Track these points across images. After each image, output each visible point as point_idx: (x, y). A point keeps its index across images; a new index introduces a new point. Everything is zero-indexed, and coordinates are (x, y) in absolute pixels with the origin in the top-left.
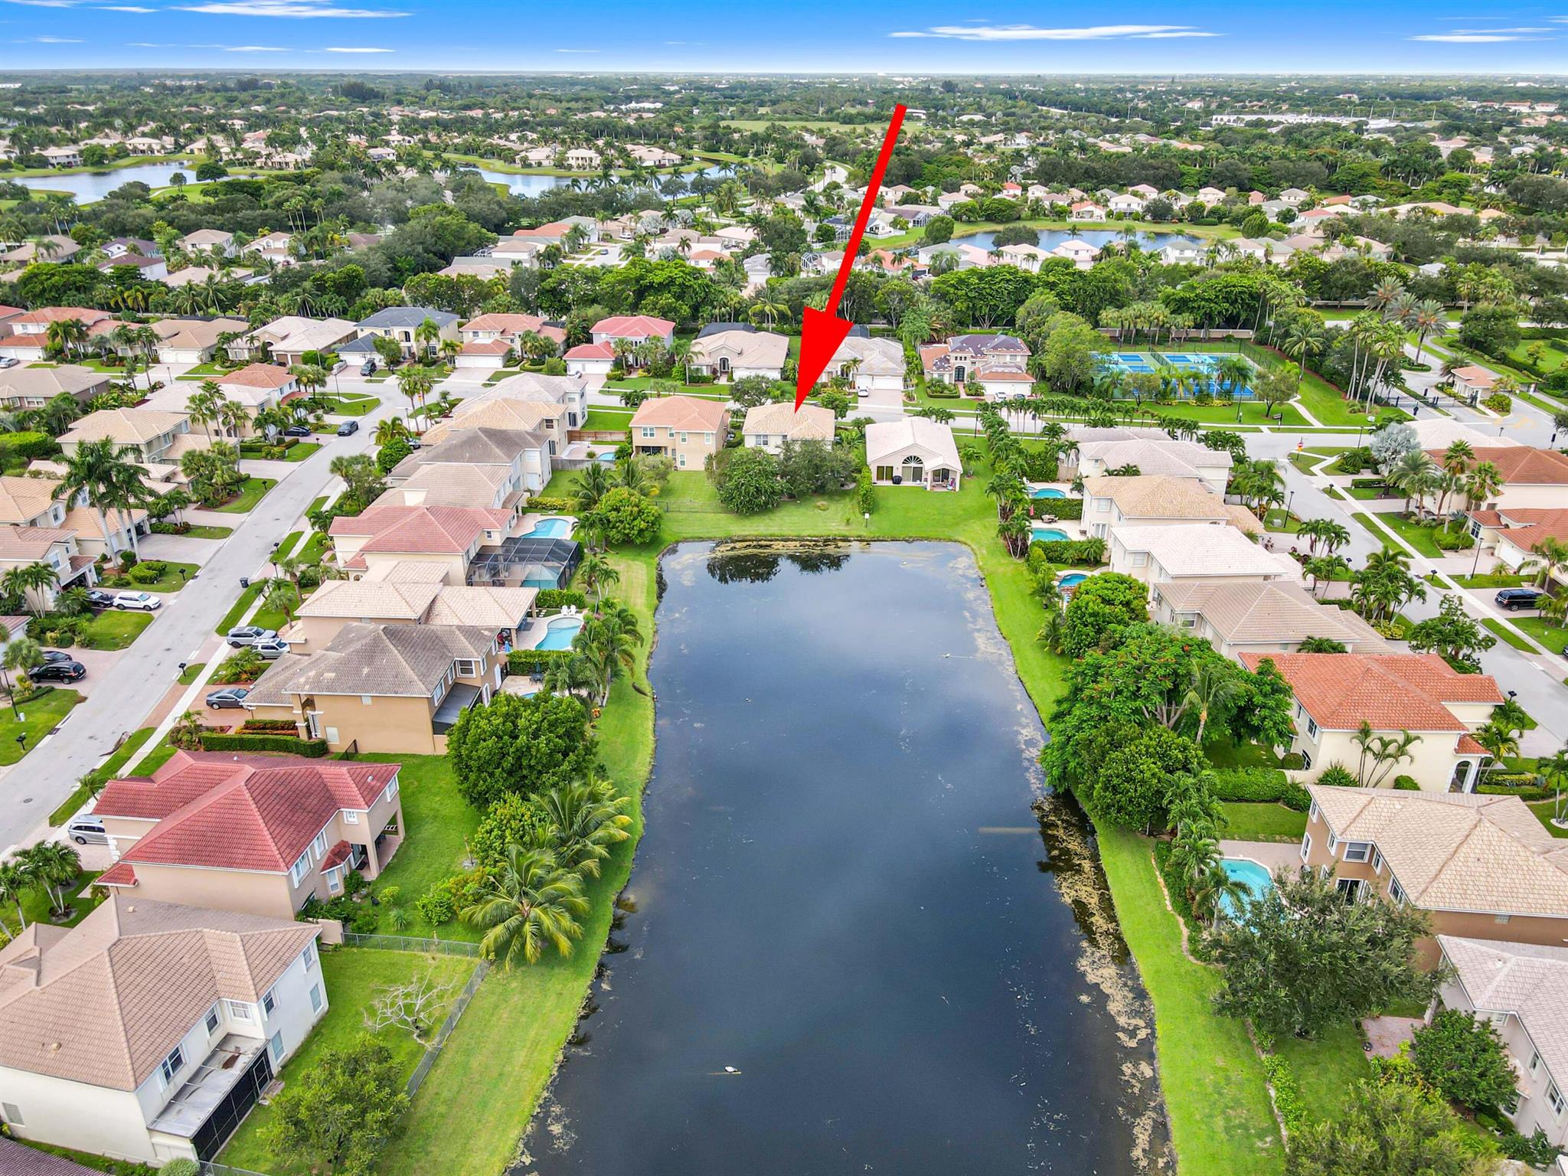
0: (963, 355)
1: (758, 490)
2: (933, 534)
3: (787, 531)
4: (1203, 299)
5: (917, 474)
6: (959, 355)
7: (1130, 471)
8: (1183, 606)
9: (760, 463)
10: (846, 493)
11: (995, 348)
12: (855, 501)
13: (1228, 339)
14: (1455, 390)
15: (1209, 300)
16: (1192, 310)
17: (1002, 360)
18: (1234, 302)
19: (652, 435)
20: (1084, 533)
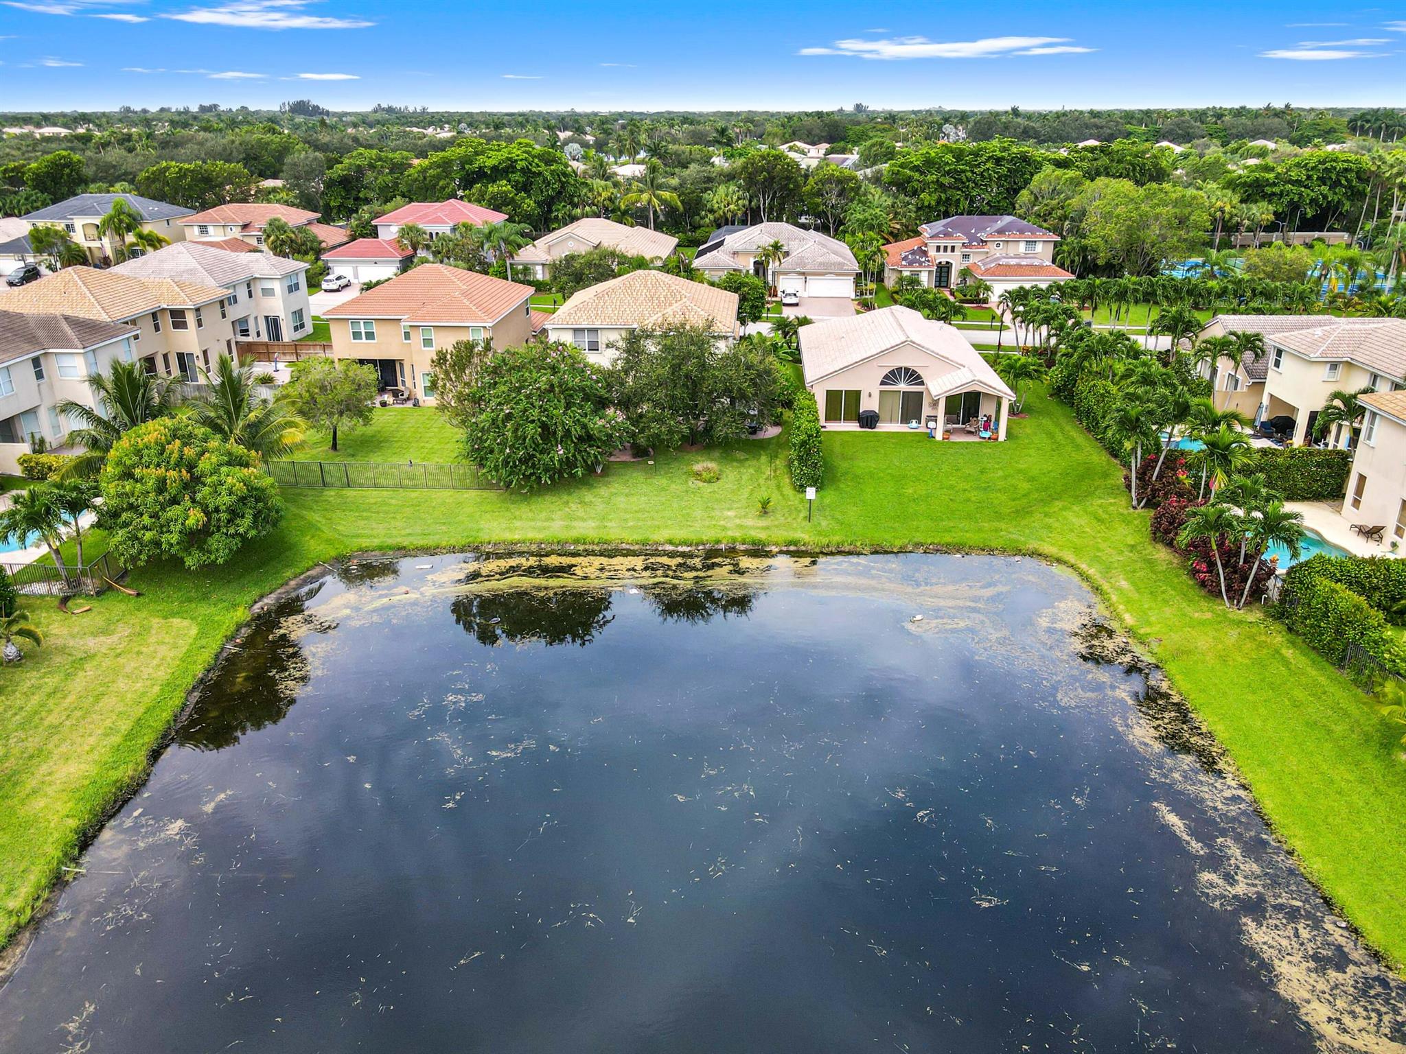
0: (949, 243)
1: (547, 432)
2: (973, 538)
3: (616, 532)
4: (1291, 182)
5: (912, 407)
6: (942, 243)
9: (554, 369)
10: (763, 445)
11: (1001, 232)
12: (780, 463)
15: (1298, 183)
16: (1269, 198)
17: (1011, 249)
18: (1335, 184)
19: (370, 336)
20: (1373, 533)
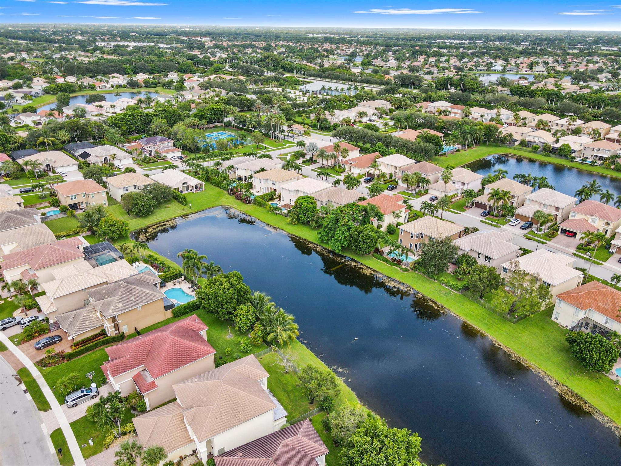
3: (165, 218)
7: (262, 170)
8: (325, 200)
9: (146, 196)
11: (160, 141)
13: (216, 127)
14: (293, 132)
16: (205, 118)
17: (164, 145)
18: (217, 114)
19: (75, 198)
20: (258, 192)
